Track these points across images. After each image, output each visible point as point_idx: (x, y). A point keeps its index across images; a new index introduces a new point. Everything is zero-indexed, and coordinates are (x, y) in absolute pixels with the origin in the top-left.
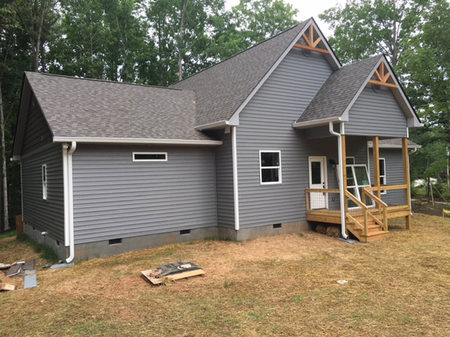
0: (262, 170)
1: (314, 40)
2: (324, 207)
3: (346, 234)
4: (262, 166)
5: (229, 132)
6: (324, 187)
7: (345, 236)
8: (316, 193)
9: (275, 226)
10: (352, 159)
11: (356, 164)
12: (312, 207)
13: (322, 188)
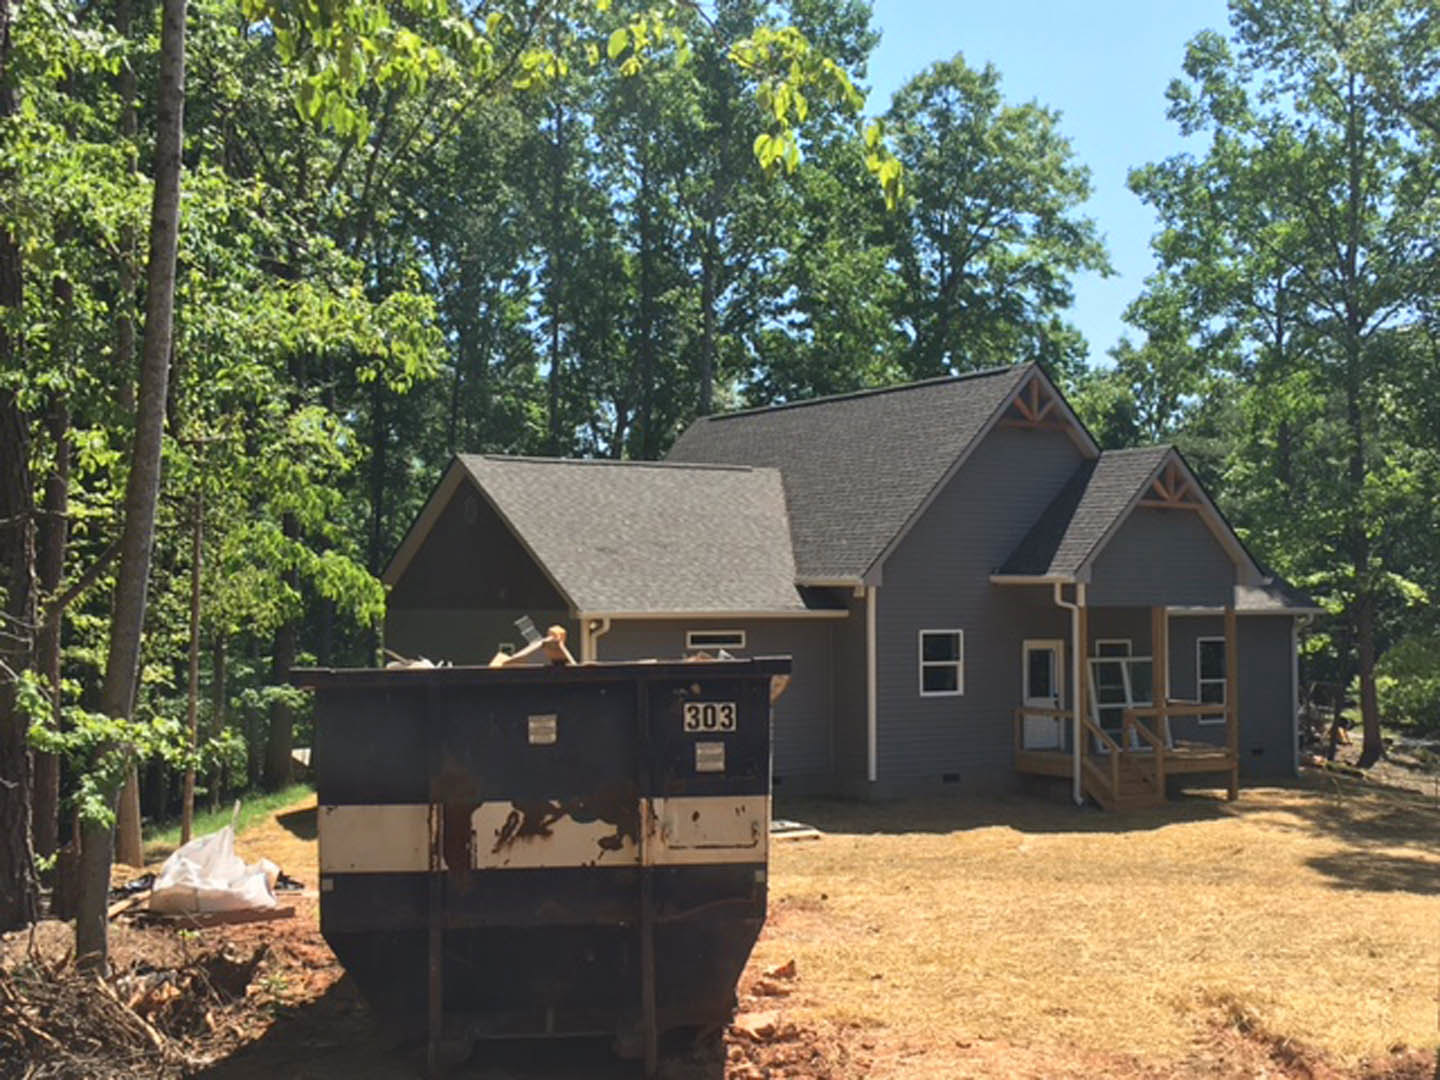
0: (925, 668)
1: (1041, 407)
2: (1054, 744)
3: (1082, 795)
4: (925, 659)
5: (862, 594)
6: (1057, 703)
7: (1079, 800)
8: (1038, 717)
9: (948, 778)
10: (1125, 645)
11: (1134, 655)
12: (1028, 744)
13: (1053, 707)
